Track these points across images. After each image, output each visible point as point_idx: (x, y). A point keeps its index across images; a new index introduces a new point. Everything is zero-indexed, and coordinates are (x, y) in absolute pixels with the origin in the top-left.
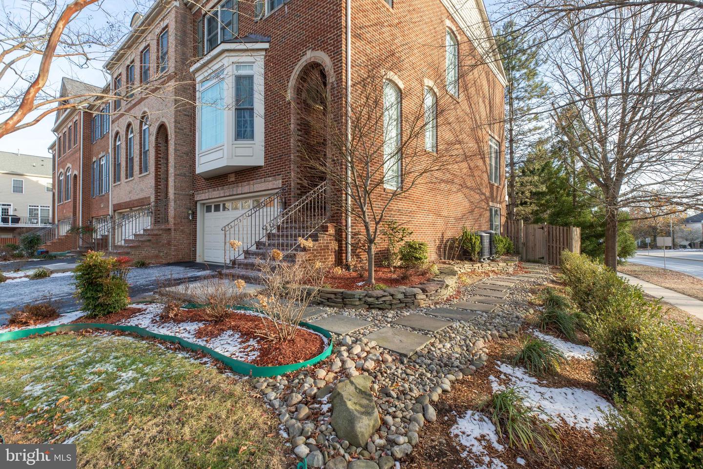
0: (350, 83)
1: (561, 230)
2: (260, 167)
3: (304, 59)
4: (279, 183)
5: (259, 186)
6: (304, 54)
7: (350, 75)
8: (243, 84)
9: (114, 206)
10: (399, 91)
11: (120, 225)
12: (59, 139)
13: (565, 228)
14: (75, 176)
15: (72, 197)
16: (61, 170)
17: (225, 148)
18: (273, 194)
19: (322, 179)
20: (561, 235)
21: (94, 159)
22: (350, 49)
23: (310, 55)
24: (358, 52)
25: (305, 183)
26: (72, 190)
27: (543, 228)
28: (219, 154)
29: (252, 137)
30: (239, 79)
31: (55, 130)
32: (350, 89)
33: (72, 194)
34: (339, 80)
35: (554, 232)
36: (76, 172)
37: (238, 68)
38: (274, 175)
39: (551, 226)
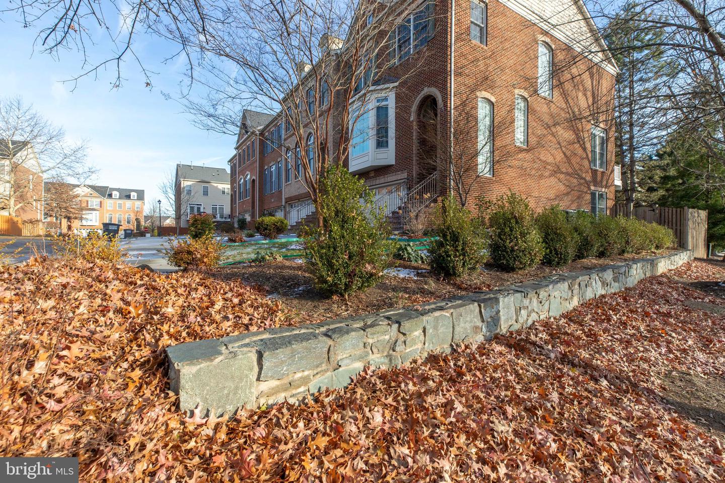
0: (452, 107)
1: (674, 212)
2: (392, 165)
3: (423, 93)
4: (405, 175)
5: (391, 178)
6: (423, 89)
7: (453, 102)
8: (382, 112)
9: (286, 199)
10: (492, 104)
11: (289, 212)
12: (240, 154)
13: (679, 210)
14: (254, 180)
15: (251, 195)
16: (241, 177)
17: (370, 154)
18: (400, 183)
19: (435, 169)
20: (674, 216)
21: (266, 167)
22: (453, 84)
23: (426, 91)
24: (458, 85)
25: (424, 172)
26: (251, 190)
27: (653, 210)
28: (366, 159)
29: (387, 146)
30: (378, 108)
31: (236, 149)
32: (453, 111)
33: (251, 193)
34: (445, 106)
35: (666, 213)
36: (254, 177)
37: (378, 101)
38: (402, 170)
39: (663, 208)
